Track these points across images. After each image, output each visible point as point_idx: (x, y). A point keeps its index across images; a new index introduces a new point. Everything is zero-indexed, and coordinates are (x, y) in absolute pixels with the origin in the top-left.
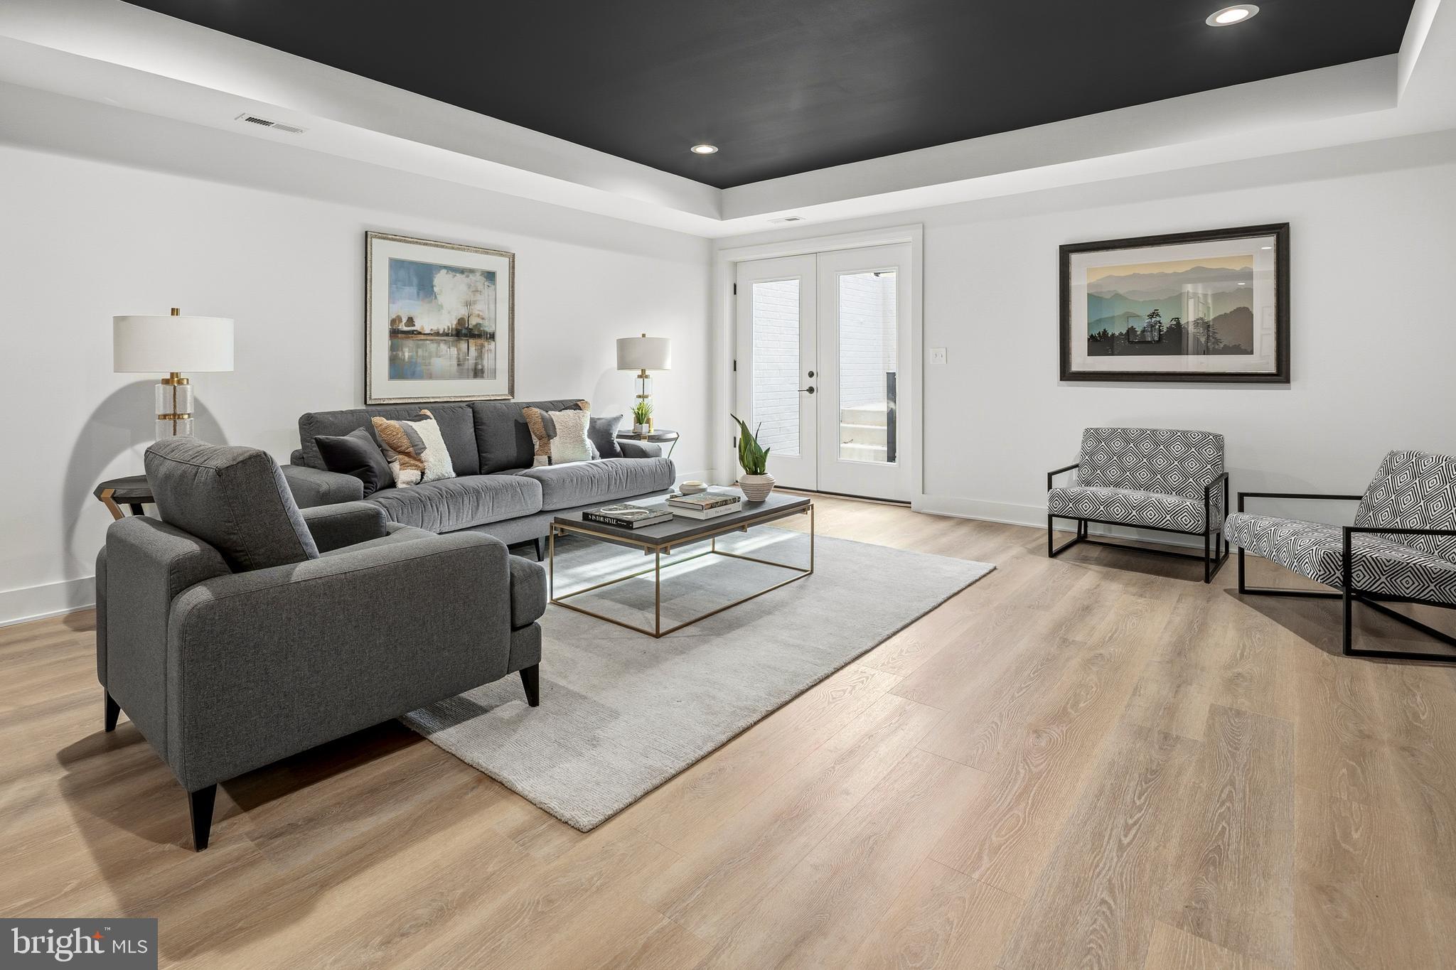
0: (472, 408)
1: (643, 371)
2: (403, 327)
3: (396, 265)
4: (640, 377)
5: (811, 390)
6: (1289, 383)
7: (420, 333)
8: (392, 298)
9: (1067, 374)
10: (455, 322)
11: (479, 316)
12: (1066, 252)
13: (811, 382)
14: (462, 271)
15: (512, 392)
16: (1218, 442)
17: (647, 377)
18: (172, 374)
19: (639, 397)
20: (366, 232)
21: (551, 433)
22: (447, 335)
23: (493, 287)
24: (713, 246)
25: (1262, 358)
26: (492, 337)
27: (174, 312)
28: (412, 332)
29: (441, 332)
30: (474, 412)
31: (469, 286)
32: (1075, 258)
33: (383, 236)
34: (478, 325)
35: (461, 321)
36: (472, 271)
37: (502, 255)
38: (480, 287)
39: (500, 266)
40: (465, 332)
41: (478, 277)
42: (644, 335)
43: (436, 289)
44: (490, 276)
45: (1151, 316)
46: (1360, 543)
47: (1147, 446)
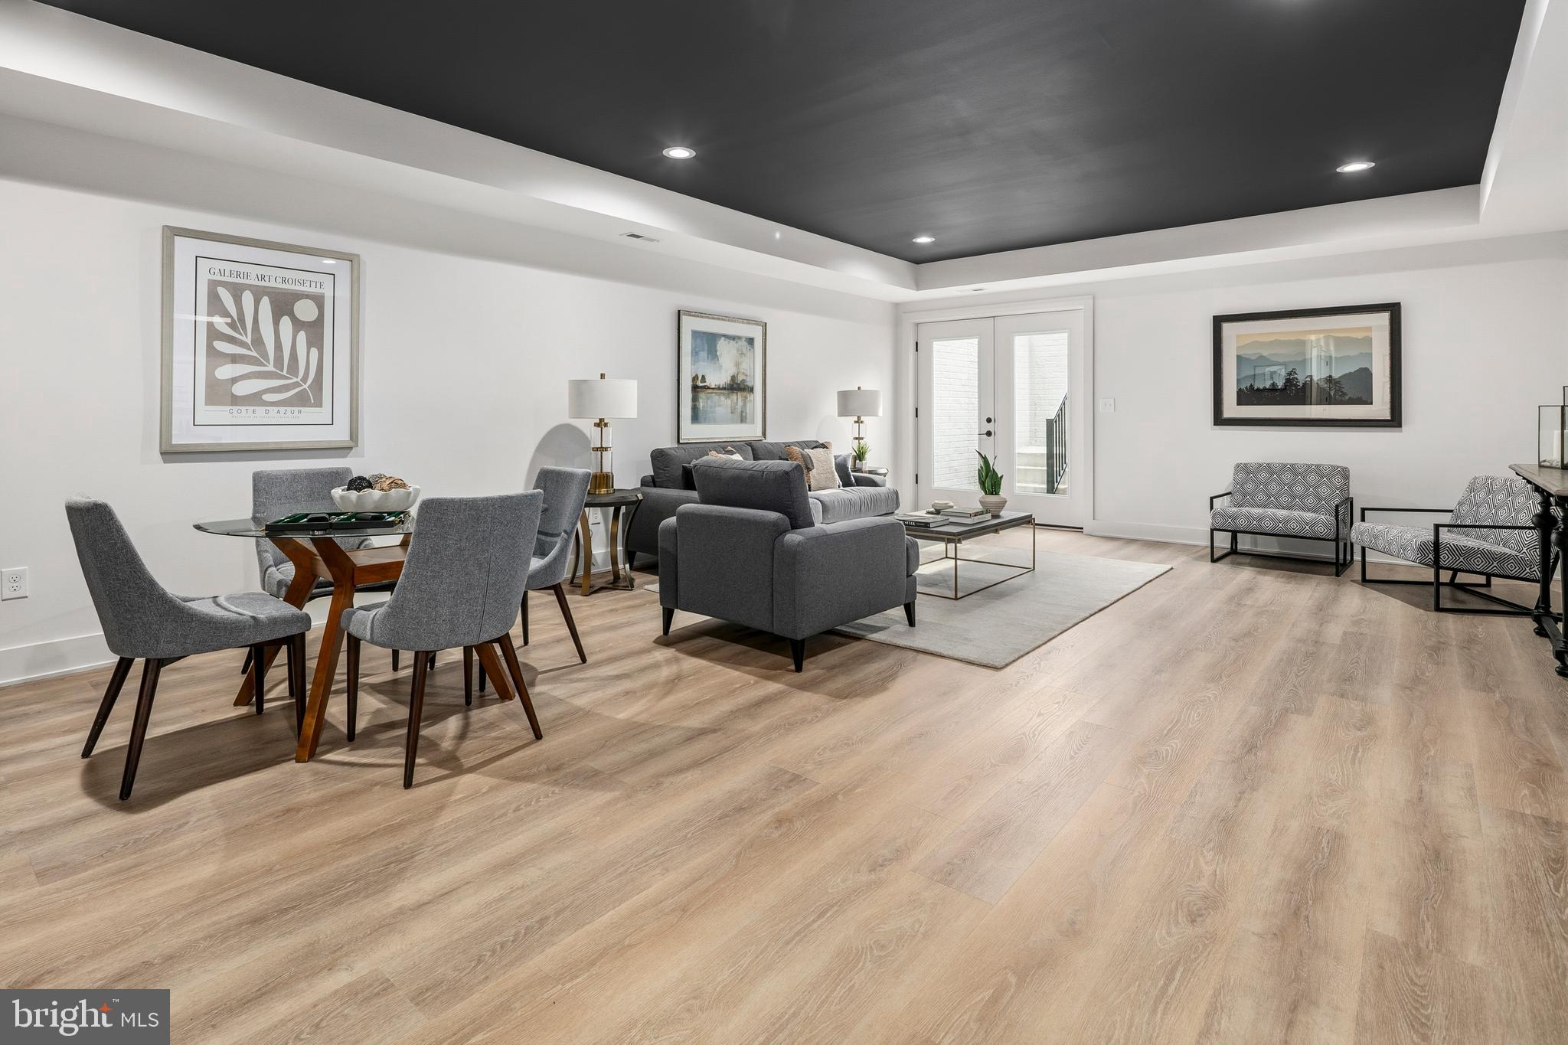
0: (751, 446)
1: (859, 418)
2: (700, 384)
3: (696, 334)
4: (856, 422)
5: (989, 434)
6: (1401, 426)
7: (709, 388)
8: (694, 361)
9: (1219, 420)
10: (730, 378)
11: (744, 373)
12: (1218, 321)
13: (990, 427)
14: (733, 338)
15: (764, 434)
16: (1345, 474)
17: (862, 422)
18: (600, 419)
19: (857, 439)
20: (679, 311)
21: (810, 466)
22: (724, 389)
23: (752, 350)
24: (898, 311)
25: (1380, 407)
26: (751, 390)
27: (603, 376)
28: (704, 387)
29: (721, 387)
30: (753, 450)
31: (738, 350)
32: (1226, 327)
33: (689, 313)
34: (743, 381)
35: (733, 378)
36: (739, 338)
37: (758, 325)
38: (744, 351)
39: (756, 333)
40: (736, 387)
41: (743, 343)
42: (859, 388)
43: (718, 353)
44: (751, 341)
45: (1290, 374)
46: (1446, 536)
47: (1287, 477)
